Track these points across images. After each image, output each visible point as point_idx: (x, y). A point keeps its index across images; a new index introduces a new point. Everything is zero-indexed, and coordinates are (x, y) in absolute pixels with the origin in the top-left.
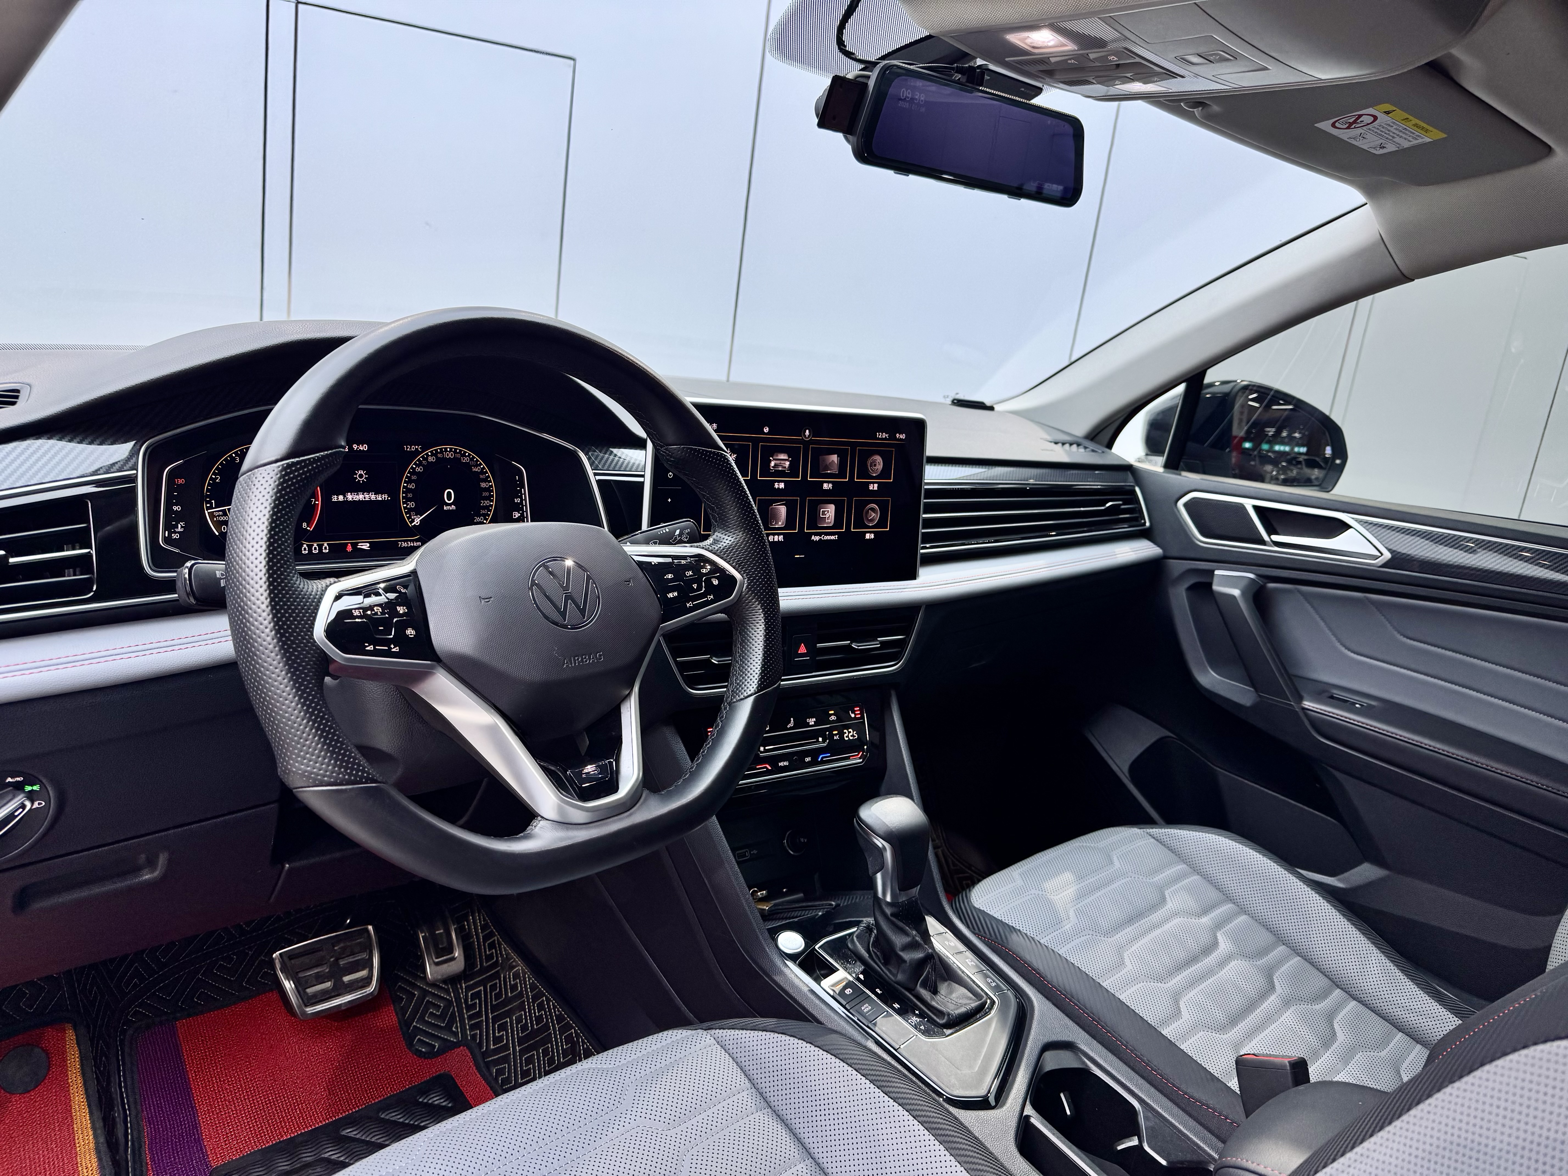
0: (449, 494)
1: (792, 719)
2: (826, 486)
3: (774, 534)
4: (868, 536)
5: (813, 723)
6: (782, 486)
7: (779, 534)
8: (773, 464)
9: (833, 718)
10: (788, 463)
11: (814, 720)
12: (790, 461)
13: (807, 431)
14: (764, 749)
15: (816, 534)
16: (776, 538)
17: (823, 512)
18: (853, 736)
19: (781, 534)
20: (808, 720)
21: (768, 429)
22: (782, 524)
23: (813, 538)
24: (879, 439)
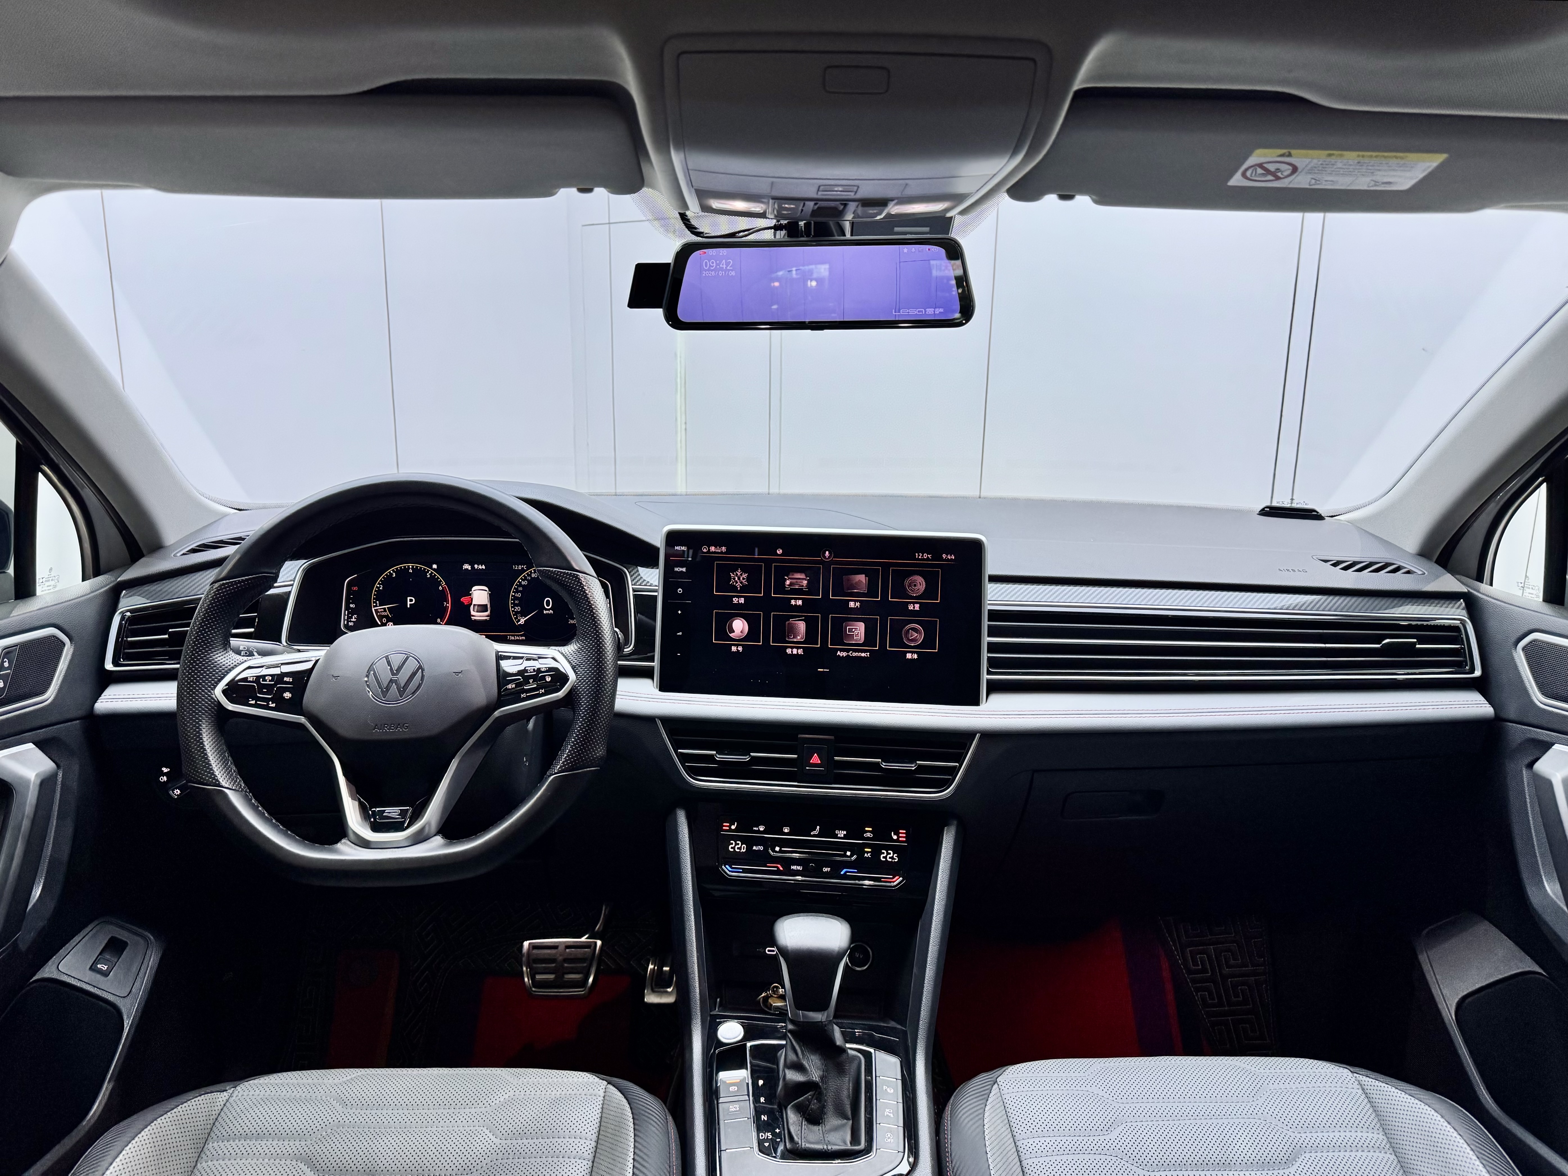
0: (548, 602)
1: (818, 827)
2: (852, 604)
3: (792, 648)
4: (909, 656)
5: (842, 836)
6: (800, 602)
7: (798, 648)
8: (788, 582)
9: (869, 835)
10: (805, 582)
11: (845, 833)
12: (808, 580)
13: (827, 552)
14: (780, 849)
15: (842, 650)
16: (795, 651)
17: (850, 630)
18: (892, 858)
19: (800, 648)
20: (837, 832)
21: (781, 551)
22: (802, 638)
23: (839, 653)
24: (918, 559)
